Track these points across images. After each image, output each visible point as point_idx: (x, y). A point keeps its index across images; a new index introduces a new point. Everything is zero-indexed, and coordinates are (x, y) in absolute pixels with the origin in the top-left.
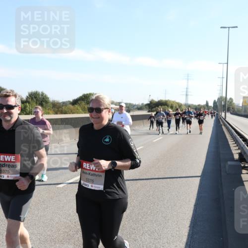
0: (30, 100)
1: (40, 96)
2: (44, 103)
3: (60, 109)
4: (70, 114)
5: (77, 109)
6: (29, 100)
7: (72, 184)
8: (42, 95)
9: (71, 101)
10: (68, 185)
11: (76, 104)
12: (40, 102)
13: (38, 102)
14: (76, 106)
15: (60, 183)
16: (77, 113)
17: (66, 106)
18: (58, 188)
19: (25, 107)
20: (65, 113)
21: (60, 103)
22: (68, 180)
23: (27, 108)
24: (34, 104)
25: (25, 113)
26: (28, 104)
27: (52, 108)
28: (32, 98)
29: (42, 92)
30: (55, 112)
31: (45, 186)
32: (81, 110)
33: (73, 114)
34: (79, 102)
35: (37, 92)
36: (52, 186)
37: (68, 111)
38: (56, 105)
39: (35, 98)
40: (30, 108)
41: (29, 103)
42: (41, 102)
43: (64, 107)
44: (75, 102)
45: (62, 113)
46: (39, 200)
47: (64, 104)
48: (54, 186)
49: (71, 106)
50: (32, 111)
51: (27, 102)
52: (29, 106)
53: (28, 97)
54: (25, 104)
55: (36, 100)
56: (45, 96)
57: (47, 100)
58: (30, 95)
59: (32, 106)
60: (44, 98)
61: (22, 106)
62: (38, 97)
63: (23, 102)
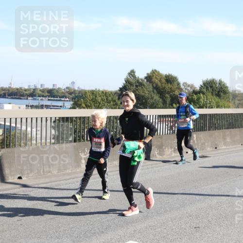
0: (205, 90)
2: (222, 94)
6: (203, 90)
8: (219, 84)
12: (217, 93)
13: (214, 93)
19: (199, 99)
23: (201, 100)
24: (210, 95)
26: (202, 95)
27: (232, 100)
28: (207, 88)
29: (220, 80)
30: (236, 105)
35: (213, 80)
38: (237, 96)
39: (211, 87)
40: (204, 100)
41: (203, 93)
42: (219, 92)
46: (221, 215)
50: (207, 104)
51: (200, 92)
52: (204, 97)
53: (202, 86)
54: (198, 94)
55: (212, 90)
56: (224, 85)
57: (225, 89)
58: (204, 84)
59: (207, 97)
60: (221, 88)
61: (195, 97)
62: (214, 86)
63: (195, 92)
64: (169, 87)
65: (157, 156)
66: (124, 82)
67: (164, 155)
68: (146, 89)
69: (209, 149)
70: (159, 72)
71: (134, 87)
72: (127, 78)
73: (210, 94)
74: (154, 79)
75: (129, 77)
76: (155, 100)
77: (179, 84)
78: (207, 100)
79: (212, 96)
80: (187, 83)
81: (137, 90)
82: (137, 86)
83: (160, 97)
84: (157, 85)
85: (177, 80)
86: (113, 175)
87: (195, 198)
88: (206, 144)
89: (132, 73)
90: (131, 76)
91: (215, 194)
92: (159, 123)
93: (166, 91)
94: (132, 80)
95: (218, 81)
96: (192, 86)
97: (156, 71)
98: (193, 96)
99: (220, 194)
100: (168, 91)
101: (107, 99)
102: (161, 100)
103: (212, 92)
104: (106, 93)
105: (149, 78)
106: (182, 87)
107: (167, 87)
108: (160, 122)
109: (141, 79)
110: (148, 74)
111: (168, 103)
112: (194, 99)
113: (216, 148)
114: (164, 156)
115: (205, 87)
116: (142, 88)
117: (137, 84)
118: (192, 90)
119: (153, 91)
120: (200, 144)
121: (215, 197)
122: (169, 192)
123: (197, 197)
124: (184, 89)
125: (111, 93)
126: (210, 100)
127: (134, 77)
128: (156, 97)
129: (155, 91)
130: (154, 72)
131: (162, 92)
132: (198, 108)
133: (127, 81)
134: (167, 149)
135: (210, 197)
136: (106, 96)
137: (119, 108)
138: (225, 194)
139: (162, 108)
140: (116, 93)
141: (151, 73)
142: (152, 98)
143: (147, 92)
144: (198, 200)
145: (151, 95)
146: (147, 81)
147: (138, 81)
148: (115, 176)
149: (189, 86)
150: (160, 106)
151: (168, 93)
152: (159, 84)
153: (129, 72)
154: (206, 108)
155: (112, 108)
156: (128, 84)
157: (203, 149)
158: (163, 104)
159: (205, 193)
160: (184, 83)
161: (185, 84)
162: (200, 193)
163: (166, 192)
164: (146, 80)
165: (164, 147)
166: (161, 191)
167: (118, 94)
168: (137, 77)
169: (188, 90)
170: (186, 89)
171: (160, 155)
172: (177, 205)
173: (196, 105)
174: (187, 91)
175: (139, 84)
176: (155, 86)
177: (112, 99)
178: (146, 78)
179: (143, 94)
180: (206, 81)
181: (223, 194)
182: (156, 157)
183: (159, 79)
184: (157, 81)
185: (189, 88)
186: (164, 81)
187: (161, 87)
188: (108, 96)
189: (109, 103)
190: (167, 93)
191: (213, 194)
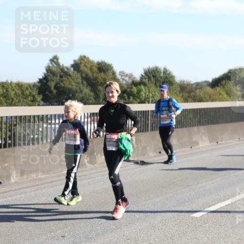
0: (146, 81)
1: (162, 74)
3: (192, 94)
4: (207, 101)
5: (220, 94)
6: (144, 80)
7: (215, 214)
8: (164, 72)
9: (211, 81)
10: (210, 214)
11: (218, 86)
13: (158, 84)
14: (218, 89)
15: (195, 210)
16: (220, 101)
17: (201, 89)
18: (193, 218)
19: (139, 91)
20: (201, 100)
21: (192, 85)
22: (209, 207)
23: (142, 93)
24: (152, 87)
25: (138, 100)
26: (143, 87)
27: (180, 92)
28: (149, 78)
29: (164, 69)
30: (184, 99)
31: (173, 213)
32: (225, 96)
33: (213, 101)
34: (223, 82)
36: (183, 214)
37: (205, 98)
38: (186, 88)
39: (154, 76)
40: (146, 93)
41: (145, 85)
43: (198, 91)
44: (216, 83)
45: (195, 100)
47: (199, 85)
48: (186, 214)
49: (209, 89)
50: (149, 98)
51: (141, 83)
52: (146, 90)
53: (142, 76)
54: (139, 86)
55: (156, 80)
56: (169, 74)
57: (171, 80)
58: (145, 73)
59: (149, 90)
60: (166, 78)
61: (135, 89)
62: (157, 75)
63: (135, 84)
64: (102, 78)
65: (87, 165)
66: (45, 72)
67: (96, 163)
68: (73, 80)
69: (151, 154)
70: (88, 58)
71: (58, 78)
72: (49, 67)
73: (153, 85)
74: (82, 68)
75: (50, 65)
76: (85, 94)
77: (114, 73)
78: (149, 92)
79: (155, 88)
80: (125, 72)
81: (62, 81)
82: (61, 77)
83: (91, 91)
84: (87, 75)
85: (112, 68)
86: (30, 192)
87: (135, 216)
88: (148, 148)
89: (54, 60)
90: (53, 63)
91: (159, 210)
92: (92, 123)
93: (98, 82)
94: (54, 68)
95: (162, 70)
96: (130, 76)
97: (85, 57)
98: (132, 88)
99: (165, 210)
100: (101, 83)
101: (23, 93)
102: (92, 94)
103: (155, 84)
104: (22, 85)
105: (76, 66)
106: (119, 77)
107: (100, 78)
108: (94, 121)
109: (66, 67)
110: (75, 61)
111: (101, 97)
112: (134, 92)
113: (160, 153)
114: (96, 165)
115: (147, 77)
116: (68, 78)
117: (62, 74)
118: (130, 81)
119: (82, 83)
120: (140, 149)
121: (158, 214)
122: (103, 210)
123: (137, 215)
124: (121, 80)
125: (29, 85)
126: (154, 93)
127: (58, 64)
128: (87, 91)
129: (85, 82)
130: (83, 58)
131: (94, 83)
132: (139, 103)
133: (48, 70)
134: (99, 156)
135: (153, 214)
136: (21, 90)
137: (39, 105)
138: (171, 210)
139: (94, 104)
140: (34, 85)
141: (79, 60)
142: (81, 92)
143: (74, 84)
144: (138, 219)
145: (80, 88)
146: (74, 70)
147: (62, 70)
148: (32, 193)
149: (127, 75)
150: (91, 101)
151: (102, 84)
152: (90, 74)
153: (51, 58)
154: (149, 103)
155: (29, 105)
156: (49, 74)
157: (144, 155)
158: (95, 99)
159: (147, 210)
160: (120, 72)
161: (122, 73)
162: (140, 210)
163: (97, 210)
164: (72, 69)
165: (96, 154)
166: (92, 210)
167: (37, 86)
168: (61, 65)
169: (126, 80)
170: (123, 79)
171: (91, 164)
172: (112, 226)
173: (136, 100)
174: (124, 82)
175: (64, 73)
176: (84, 76)
177: (30, 93)
178: (73, 66)
179: (70, 86)
180: (149, 69)
181: (168, 210)
182: (86, 167)
183: (89, 68)
184: (86, 69)
185: (127, 78)
186: (95, 69)
187: (92, 78)
188: (24, 89)
189: (26, 99)
190: (100, 85)
191: (156, 210)
